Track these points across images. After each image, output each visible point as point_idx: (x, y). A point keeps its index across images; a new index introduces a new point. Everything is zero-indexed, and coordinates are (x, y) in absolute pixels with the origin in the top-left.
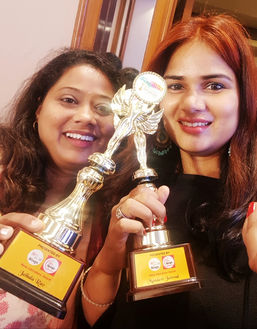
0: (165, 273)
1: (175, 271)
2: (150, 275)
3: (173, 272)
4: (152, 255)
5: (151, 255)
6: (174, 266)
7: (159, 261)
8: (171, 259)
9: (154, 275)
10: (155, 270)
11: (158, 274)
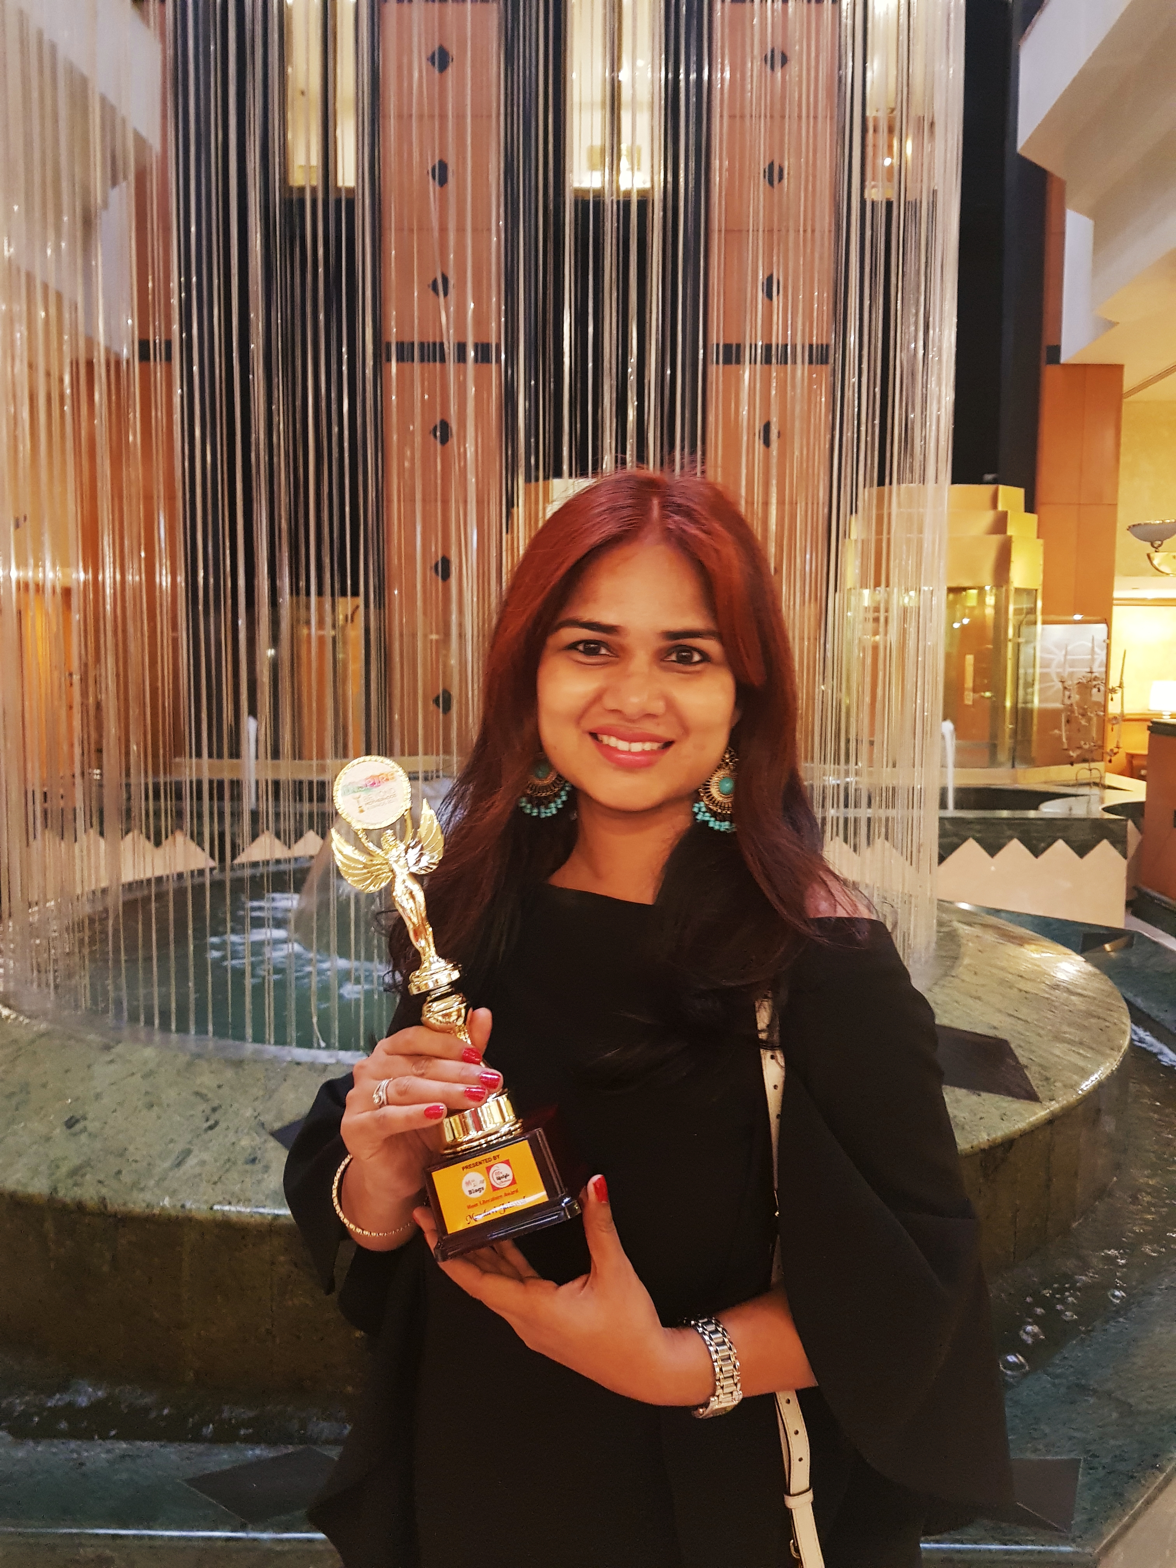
0: (497, 1198)
1: (517, 1191)
2: (469, 1207)
3: (513, 1193)
4: (466, 1167)
5: (463, 1168)
6: (514, 1182)
7: (482, 1178)
8: (504, 1169)
9: (476, 1205)
10: (478, 1194)
11: (484, 1202)
